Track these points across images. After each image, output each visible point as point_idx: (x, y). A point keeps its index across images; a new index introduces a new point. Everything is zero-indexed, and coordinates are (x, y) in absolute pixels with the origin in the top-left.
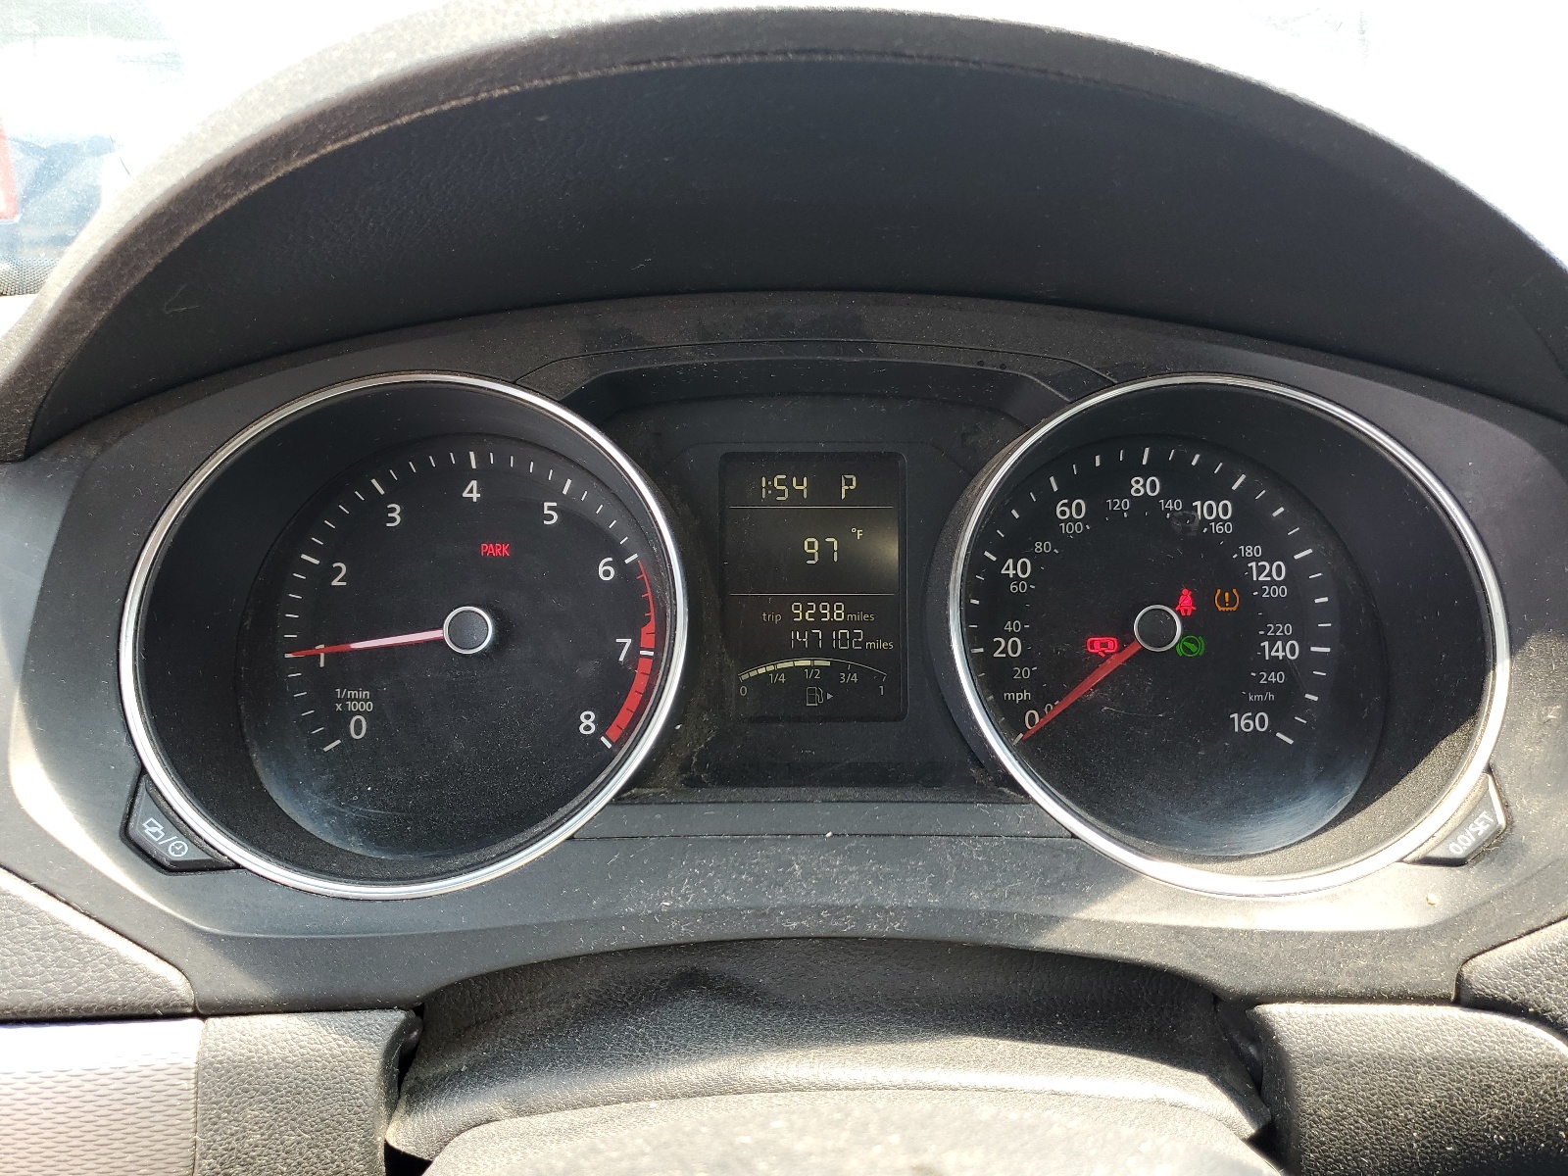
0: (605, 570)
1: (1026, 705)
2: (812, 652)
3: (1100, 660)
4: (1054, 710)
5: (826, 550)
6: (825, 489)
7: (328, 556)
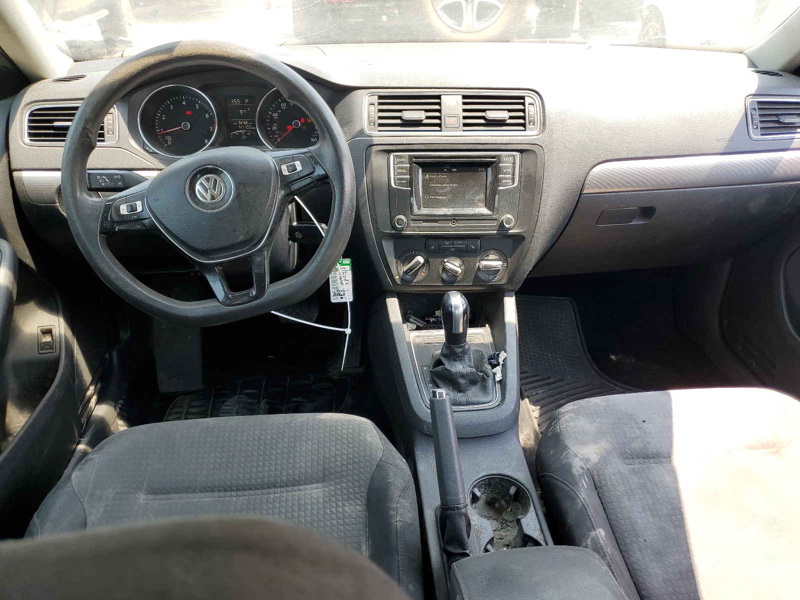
0: (207, 116)
1: (278, 138)
2: (242, 129)
3: (288, 130)
4: (281, 138)
5: (244, 112)
6: (242, 102)
7: (162, 114)
